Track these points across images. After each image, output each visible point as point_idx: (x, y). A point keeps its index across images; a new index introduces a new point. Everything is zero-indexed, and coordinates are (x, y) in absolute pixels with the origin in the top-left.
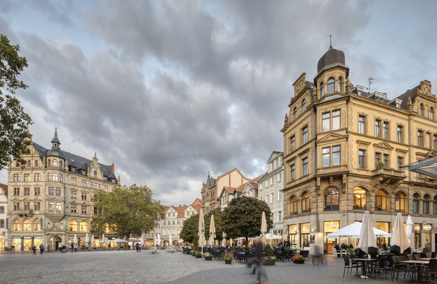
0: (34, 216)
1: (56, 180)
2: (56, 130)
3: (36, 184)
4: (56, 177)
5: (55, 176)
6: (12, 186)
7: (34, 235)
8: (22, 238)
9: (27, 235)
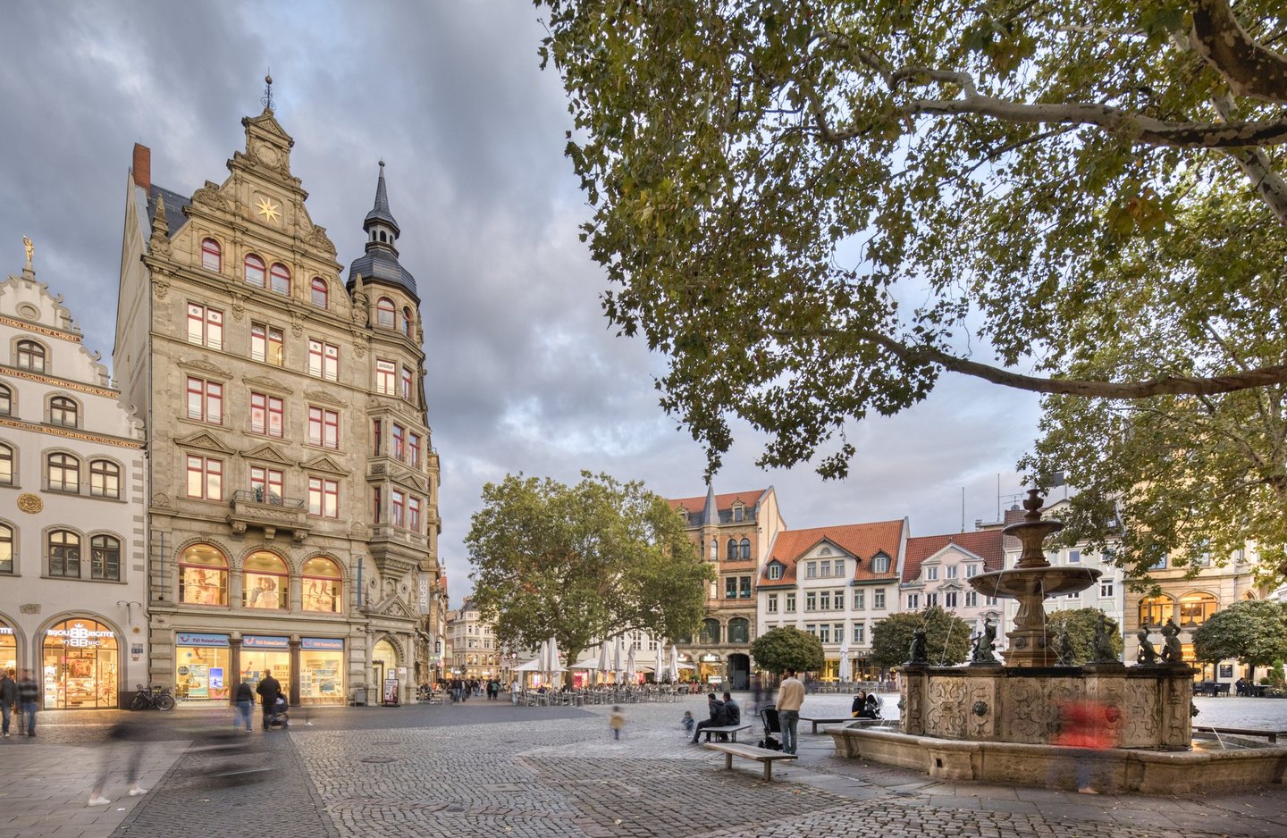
0: (310, 541)
1: (391, 393)
2: (381, 171)
3: (320, 389)
4: (391, 378)
5: (386, 372)
6: (180, 364)
7: (304, 633)
8: (235, 645)
9: (268, 632)
